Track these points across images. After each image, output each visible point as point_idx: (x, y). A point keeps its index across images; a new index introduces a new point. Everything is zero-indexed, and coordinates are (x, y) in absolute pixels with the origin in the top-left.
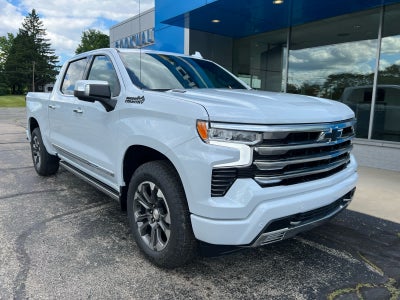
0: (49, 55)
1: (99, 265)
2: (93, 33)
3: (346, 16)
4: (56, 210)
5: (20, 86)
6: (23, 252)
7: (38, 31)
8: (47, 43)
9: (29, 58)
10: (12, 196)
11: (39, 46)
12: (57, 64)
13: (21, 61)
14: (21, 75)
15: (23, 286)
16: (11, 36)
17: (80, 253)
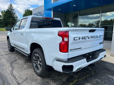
0: (15, 16)
1: (29, 68)
2: (28, 10)
3: (93, 8)
4: (19, 57)
5: (7, 25)
6: (12, 66)
7: (12, 10)
8: (15, 13)
9: (10, 17)
10: (8, 54)
11: (13, 14)
12: (18, 19)
13: (7, 18)
14: (8, 22)
15: (13, 72)
16: (5, 11)
17: (25, 66)
